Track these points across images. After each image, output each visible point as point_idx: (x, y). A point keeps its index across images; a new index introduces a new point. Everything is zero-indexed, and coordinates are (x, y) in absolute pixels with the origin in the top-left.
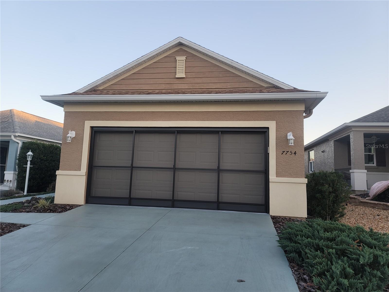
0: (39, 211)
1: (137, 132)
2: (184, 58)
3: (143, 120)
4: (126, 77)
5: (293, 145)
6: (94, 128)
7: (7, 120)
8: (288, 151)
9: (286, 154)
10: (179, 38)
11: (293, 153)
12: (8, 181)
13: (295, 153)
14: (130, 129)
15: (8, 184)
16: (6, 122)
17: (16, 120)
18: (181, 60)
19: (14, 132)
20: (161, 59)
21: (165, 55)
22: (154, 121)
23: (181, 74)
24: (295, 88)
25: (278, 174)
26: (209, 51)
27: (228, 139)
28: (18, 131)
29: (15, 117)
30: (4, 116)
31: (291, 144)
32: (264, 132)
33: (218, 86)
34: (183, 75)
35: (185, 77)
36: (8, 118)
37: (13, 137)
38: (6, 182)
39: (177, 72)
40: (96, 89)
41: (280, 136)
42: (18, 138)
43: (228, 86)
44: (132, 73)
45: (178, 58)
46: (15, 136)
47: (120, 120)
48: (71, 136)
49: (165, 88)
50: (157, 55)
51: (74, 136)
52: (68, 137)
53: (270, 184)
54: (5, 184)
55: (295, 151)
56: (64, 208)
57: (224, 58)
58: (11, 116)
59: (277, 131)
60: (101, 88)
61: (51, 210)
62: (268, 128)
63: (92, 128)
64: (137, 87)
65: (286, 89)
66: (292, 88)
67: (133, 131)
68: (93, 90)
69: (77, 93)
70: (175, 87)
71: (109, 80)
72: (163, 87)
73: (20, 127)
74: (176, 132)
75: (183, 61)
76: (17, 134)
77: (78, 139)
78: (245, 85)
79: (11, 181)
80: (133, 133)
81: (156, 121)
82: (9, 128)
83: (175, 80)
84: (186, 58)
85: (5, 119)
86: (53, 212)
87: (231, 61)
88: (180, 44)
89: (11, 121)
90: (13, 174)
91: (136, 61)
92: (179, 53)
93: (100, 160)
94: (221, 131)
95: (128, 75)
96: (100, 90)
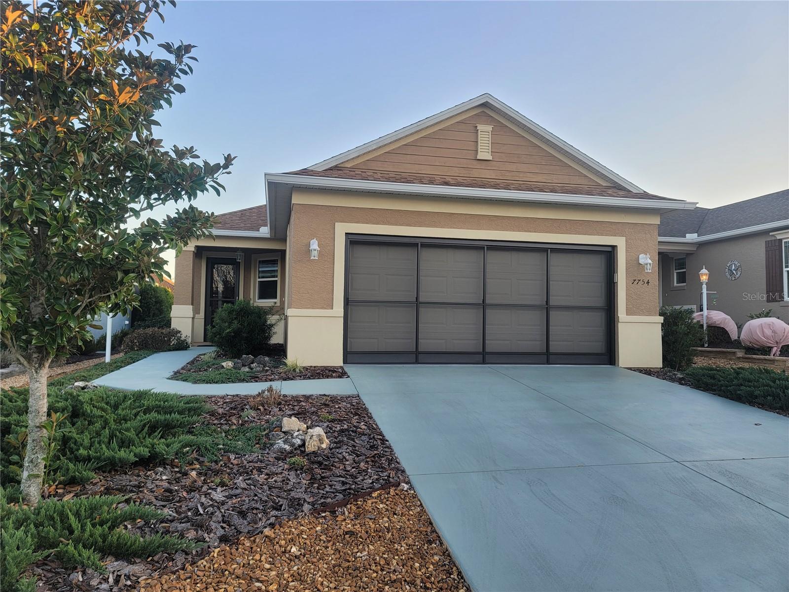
1: (424, 245)
2: (489, 128)
4: (394, 150)
9: (638, 283)
10: (486, 95)
11: (645, 283)
13: (648, 283)
14: (413, 241)
18: (485, 130)
20: (452, 124)
21: (459, 119)
22: (454, 228)
23: (484, 154)
25: (629, 312)
32: (609, 254)
33: (540, 178)
34: (489, 157)
35: (491, 159)
39: (479, 150)
40: (339, 166)
41: (630, 258)
43: (554, 180)
44: (404, 144)
45: (480, 127)
47: (396, 225)
49: (460, 174)
53: (620, 325)
55: (648, 280)
59: (627, 251)
60: (349, 165)
62: (616, 246)
63: (349, 235)
64: (414, 169)
65: (634, 192)
67: (418, 244)
68: (336, 170)
69: (312, 171)
70: (475, 174)
72: (455, 172)
74: (486, 247)
75: (488, 134)
77: (324, 254)
78: (577, 180)
81: (456, 228)
83: (475, 162)
84: (493, 128)
88: (487, 105)
91: (416, 125)
92: (480, 118)
94: (550, 248)
95: (396, 147)
96: (347, 168)
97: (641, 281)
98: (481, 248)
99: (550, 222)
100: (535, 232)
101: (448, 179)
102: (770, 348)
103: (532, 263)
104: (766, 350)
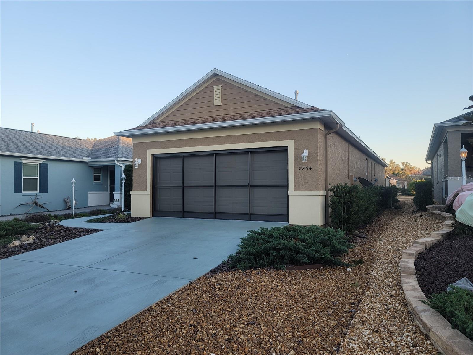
0: (117, 222)
2: (219, 87)
3: (189, 146)
4: (177, 109)
5: (305, 161)
6: (155, 155)
7: (113, 146)
8: (305, 167)
9: (303, 169)
10: (214, 70)
11: (309, 169)
12: (116, 200)
13: (310, 168)
15: (117, 202)
16: (113, 148)
17: (121, 145)
18: (218, 88)
19: (117, 157)
20: (202, 90)
21: (205, 86)
23: (218, 102)
24: (312, 107)
25: (296, 189)
26: (238, 79)
27: (257, 158)
28: (120, 156)
29: (121, 142)
30: (112, 142)
31: (304, 160)
32: (284, 150)
33: (249, 110)
34: (220, 103)
35: (222, 104)
36: (115, 144)
37: (116, 162)
38: (115, 201)
39: (215, 100)
40: (155, 122)
41: (297, 153)
42: (120, 162)
44: (181, 105)
45: (215, 88)
46: (118, 161)
48: (137, 163)
49: (206, 115)
50: (199, 87)
51: (140, 162)
52: (135, 164)
53: (289, 197)
54: (115, 202)
55: (311, 167)
56: (135, 219)
57: (251, 84)
58: (118, 141)
59: (295, 148)
60: (158, 121)
61: (125, 221)
62: (287, 146)
63: (153, 155)
65: (304, 108)
66: (310, 107)
68: (152, 123)
69: (141, 126)
70: (214, 114)
71: (163, 114)
73: (122, 152)
74: (215, 154)
75: (219, 90)
76: (119, 159)
77: (143, 165)
79: (118, 200)
80: (182, 157)
82: (114, 153)
83: (214, 108)
84: (222, 86)
85: (113, 144)
86: (126, 222)
87: (257, 86)
88: (216, 75)
89: (117, 146)
90: (119, 194)
92: (215, 83)
93: (162, 182)
94: (250, 152)
95: (178, 107)
96: (158, 122)
97: (306, 167)
98: (212, 155)
99: (247, 136)
100: (238, 143)
101: (194, 120)
103: (242, 161)
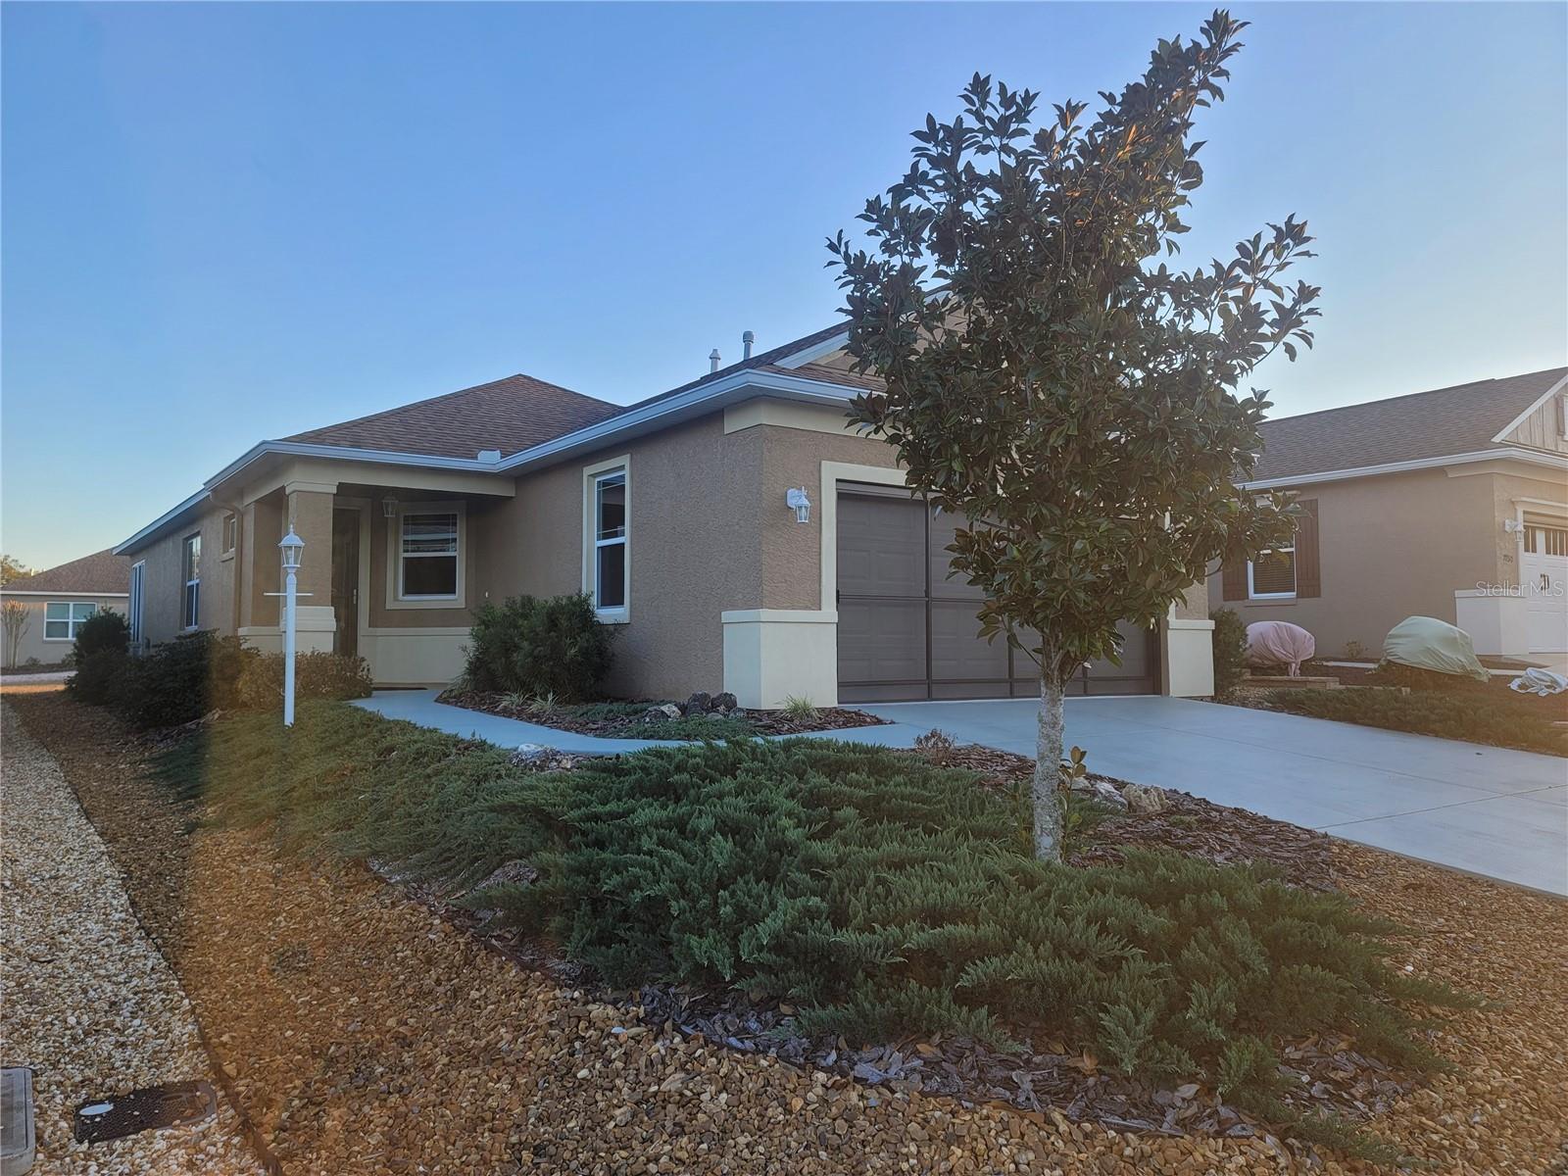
60: (822, 362)
96: (821, 366)
102: (1288, 664)
104: (1282, 667)
